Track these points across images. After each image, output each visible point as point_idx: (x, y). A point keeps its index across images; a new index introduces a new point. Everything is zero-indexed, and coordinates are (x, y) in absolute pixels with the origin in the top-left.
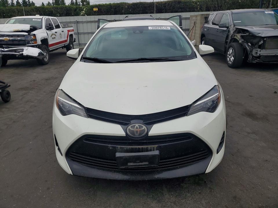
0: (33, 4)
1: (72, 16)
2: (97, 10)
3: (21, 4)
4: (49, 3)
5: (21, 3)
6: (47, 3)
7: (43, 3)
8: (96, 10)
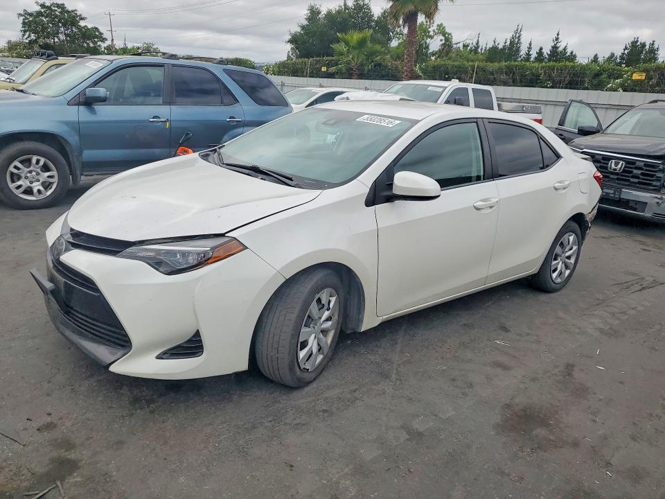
0: (572, 57)
1: (584, 89)
2: (644, 78)
3: (547, 56)
4: (612, 55)
5: (545, 54)
6: (607, 55)
7: (596, 55)
8: (639, 78)
